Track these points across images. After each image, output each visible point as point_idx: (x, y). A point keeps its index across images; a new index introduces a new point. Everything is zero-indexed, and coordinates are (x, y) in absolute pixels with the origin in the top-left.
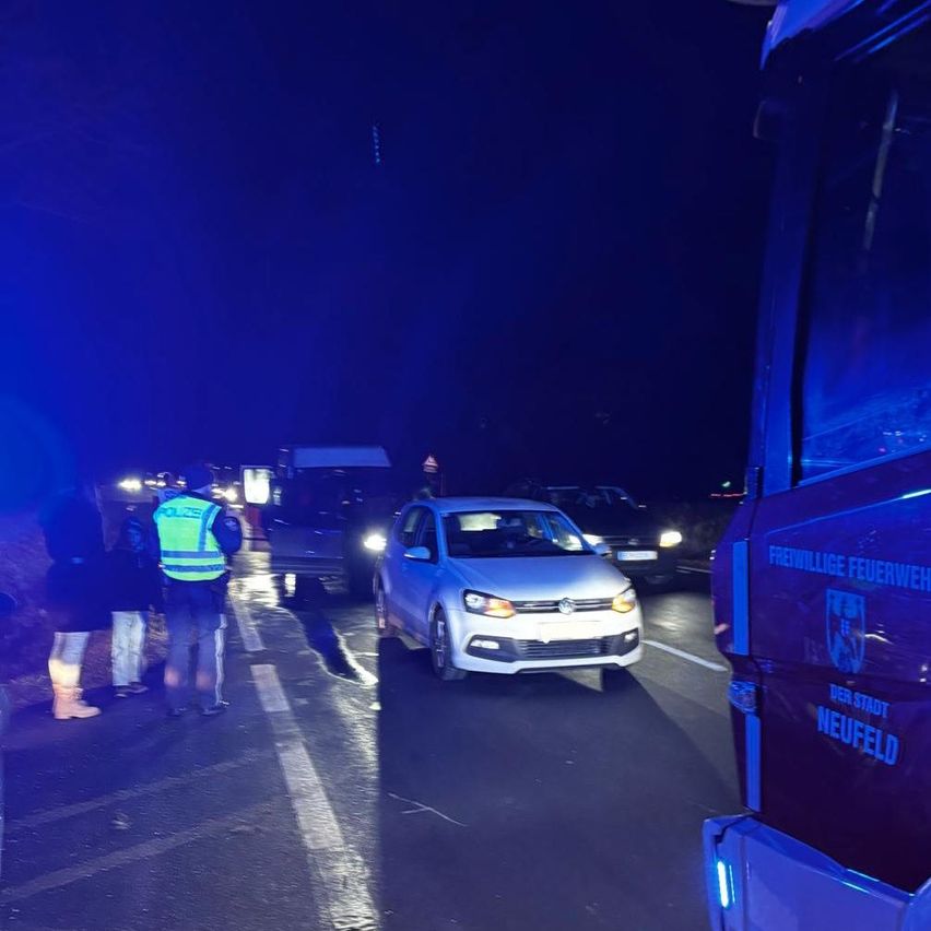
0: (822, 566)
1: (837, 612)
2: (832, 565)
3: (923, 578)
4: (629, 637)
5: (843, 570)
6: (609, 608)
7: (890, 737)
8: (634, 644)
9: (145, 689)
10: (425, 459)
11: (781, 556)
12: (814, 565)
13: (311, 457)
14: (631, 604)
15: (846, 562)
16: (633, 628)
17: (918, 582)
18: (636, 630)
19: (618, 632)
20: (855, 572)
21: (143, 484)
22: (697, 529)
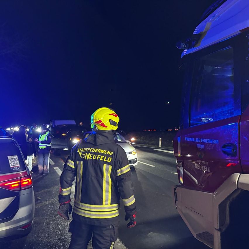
0: (196, 140)
1: (199, 147)
2: (198, 140)
3: (215, 141)
4: (135, 160)
5: (200, 141)
6: (131, 154)
7: (209, 168)
8: (136, 161)
9: (33, 172)
10: (80, 123)
11: (187, 139)
12: (194, 140)
13: (58, 123)
14: (136, 153)
15: (200, 140)
16: (136, 158)
17: (214, 142)
18: (137, 158)
19: (133, 159)
20: (202, 141)
21: (10, 129)
22: (142, 138)
